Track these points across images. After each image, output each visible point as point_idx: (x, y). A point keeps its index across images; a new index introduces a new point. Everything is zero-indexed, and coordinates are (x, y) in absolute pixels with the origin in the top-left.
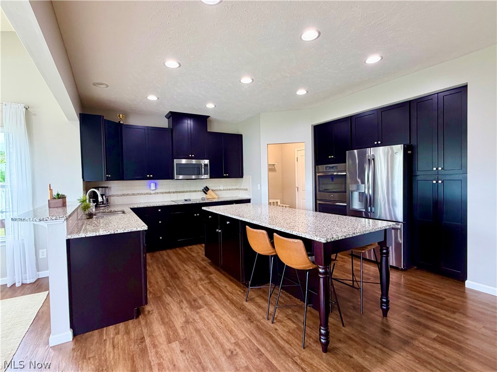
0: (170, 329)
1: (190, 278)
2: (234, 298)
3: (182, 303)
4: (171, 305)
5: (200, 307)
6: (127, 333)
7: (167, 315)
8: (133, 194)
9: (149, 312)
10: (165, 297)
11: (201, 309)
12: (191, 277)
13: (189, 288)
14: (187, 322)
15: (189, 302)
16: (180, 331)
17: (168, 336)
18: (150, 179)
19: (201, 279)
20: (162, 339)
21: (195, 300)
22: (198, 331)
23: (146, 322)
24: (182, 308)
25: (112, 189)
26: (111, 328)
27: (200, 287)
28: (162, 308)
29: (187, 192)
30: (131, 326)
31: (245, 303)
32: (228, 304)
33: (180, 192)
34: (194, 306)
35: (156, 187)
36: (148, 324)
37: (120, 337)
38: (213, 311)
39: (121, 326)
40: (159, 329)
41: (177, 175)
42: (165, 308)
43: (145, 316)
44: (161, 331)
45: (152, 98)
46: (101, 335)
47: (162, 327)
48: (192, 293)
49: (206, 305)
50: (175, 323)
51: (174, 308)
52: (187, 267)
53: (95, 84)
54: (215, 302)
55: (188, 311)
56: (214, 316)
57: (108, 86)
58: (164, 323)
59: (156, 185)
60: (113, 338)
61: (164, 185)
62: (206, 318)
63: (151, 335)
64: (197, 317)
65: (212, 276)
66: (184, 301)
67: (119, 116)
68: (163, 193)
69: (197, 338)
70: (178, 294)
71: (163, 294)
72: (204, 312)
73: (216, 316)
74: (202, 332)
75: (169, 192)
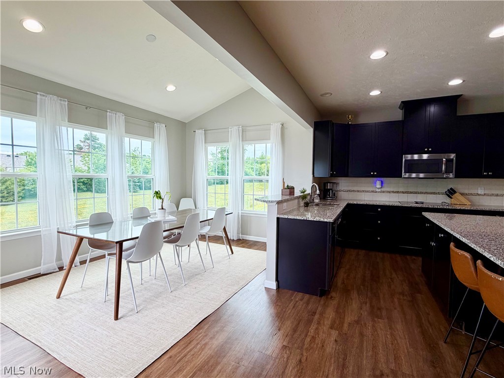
0: (339, 319)
1: (390, 287)
2: (431, 330)
3: (364, 305)
4: (354, 302)
5: (381, 317)
6: (308, 303)
7: (345, 307)
8: (358, 191)
9: (332, 297)
10: (353, 292)
11: (380, 320)
12: (393, 287)
13: (381, 296)
14: (357, 322)
15: (372, 307)
16: (346, 325)
17: (334, 322)
18: (373, 176)
19: (402, 294)
20: (327, 322)
21: (379, 309)
22: (362, 334)
23: (325, 304)
24: (361, 309)
25: (340, 184)
26: (301, 294)
27: (396, 300)
28: (344, 300)
29: (421, 193)
30: (313, 300)
31: (441, 343)
32: (416, 332)
33: (411, 193)
34: (375, 312)
35: (382, 185)
36: (325, 306)
37: (301, 303)
38: (391, 328)
39: (307, 296)
40: (330, 314)
41: (405, 172)
42: (346, 301)
43: (327, 298)
44: (331, 317)
45: (375, 93)
46: (292, 295)
47: (334, 314)
48: (382, 301)
49: (388, 318)
50: (346, 317)
51: (355, 305)
52: (394, 275)
53: (322, 95)
54: (402, 321)
55: (365, 314)
56: (389, 333)
57: (332, 94)
58: (337, 312)
59: (382, 183)
60: (297, 302)
61: (391, 184)
62: (379, 330)
63: (322, 314)
64: (370, 324)
65: (419, 296)
66: (368, 304)
67: (349, 117)
68: (389, 192)
69: (356, 340)
70: (367, 295)
71: (353, 290)
72: (381, 324)
73: (392, 334)
74: (365, 338)
75: (398, 192)
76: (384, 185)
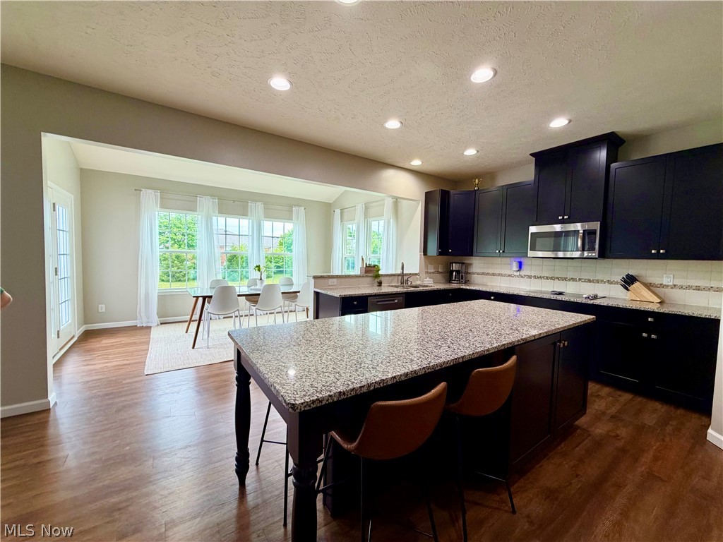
8: (493, 275)
41: (531, 250)
61: (533, 265)
67: (475, 181)
68: (530, 277)
76: (524, 267)
